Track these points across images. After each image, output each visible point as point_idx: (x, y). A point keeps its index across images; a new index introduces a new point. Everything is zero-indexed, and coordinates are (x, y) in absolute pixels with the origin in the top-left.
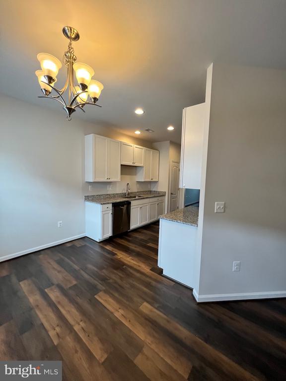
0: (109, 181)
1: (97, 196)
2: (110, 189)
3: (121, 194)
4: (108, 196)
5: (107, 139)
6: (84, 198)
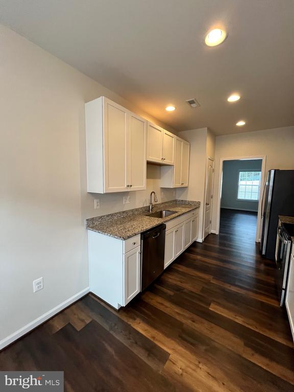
0: (129, 190)
1: (108, 216)
2: (128, 202)
3: (141, 208)
4: (125, 215)
5: (127, 113)
6: (85, 223)
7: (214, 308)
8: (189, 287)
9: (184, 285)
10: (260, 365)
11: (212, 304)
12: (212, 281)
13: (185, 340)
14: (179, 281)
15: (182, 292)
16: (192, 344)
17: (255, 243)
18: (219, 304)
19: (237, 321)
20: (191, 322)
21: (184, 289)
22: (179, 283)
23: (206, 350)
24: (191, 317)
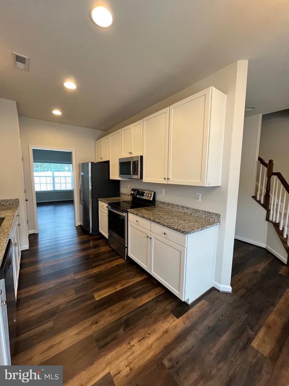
7: (99, 296)
8: (63, 300)
9: (54, 304)
10: (147, 301)
11: (94, 295)
12: (76, 278)
13: (107, 344)
14: (44, 305)
15: (60, 311)
16: (113, 340)
17: (75, 228)
18: (99, 290)
19: (118, 290)
20: (96, 326)
21: (58, 307)
22: (46, 308)
23: (124, 330)
24: (91, 322)
